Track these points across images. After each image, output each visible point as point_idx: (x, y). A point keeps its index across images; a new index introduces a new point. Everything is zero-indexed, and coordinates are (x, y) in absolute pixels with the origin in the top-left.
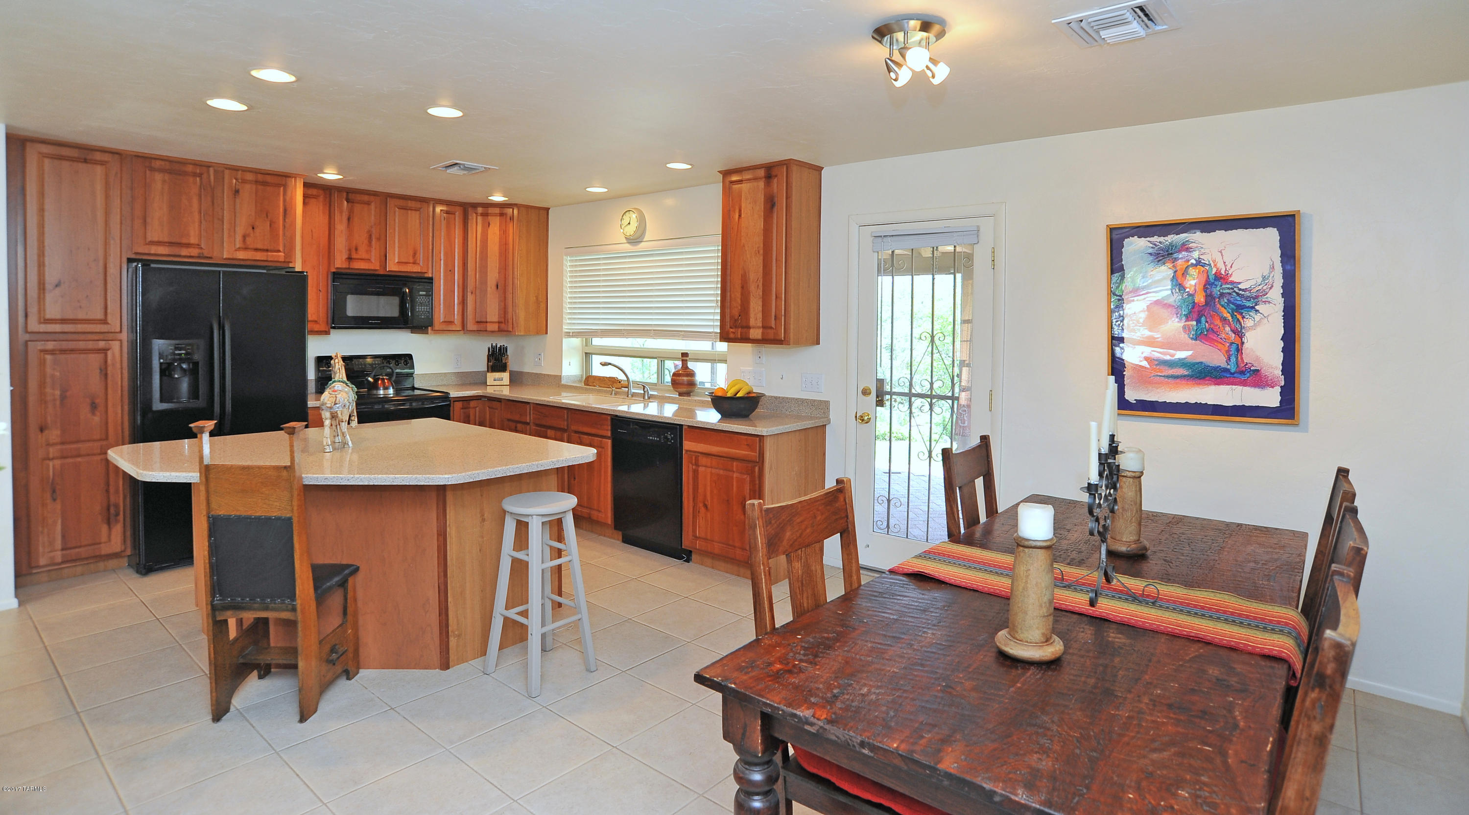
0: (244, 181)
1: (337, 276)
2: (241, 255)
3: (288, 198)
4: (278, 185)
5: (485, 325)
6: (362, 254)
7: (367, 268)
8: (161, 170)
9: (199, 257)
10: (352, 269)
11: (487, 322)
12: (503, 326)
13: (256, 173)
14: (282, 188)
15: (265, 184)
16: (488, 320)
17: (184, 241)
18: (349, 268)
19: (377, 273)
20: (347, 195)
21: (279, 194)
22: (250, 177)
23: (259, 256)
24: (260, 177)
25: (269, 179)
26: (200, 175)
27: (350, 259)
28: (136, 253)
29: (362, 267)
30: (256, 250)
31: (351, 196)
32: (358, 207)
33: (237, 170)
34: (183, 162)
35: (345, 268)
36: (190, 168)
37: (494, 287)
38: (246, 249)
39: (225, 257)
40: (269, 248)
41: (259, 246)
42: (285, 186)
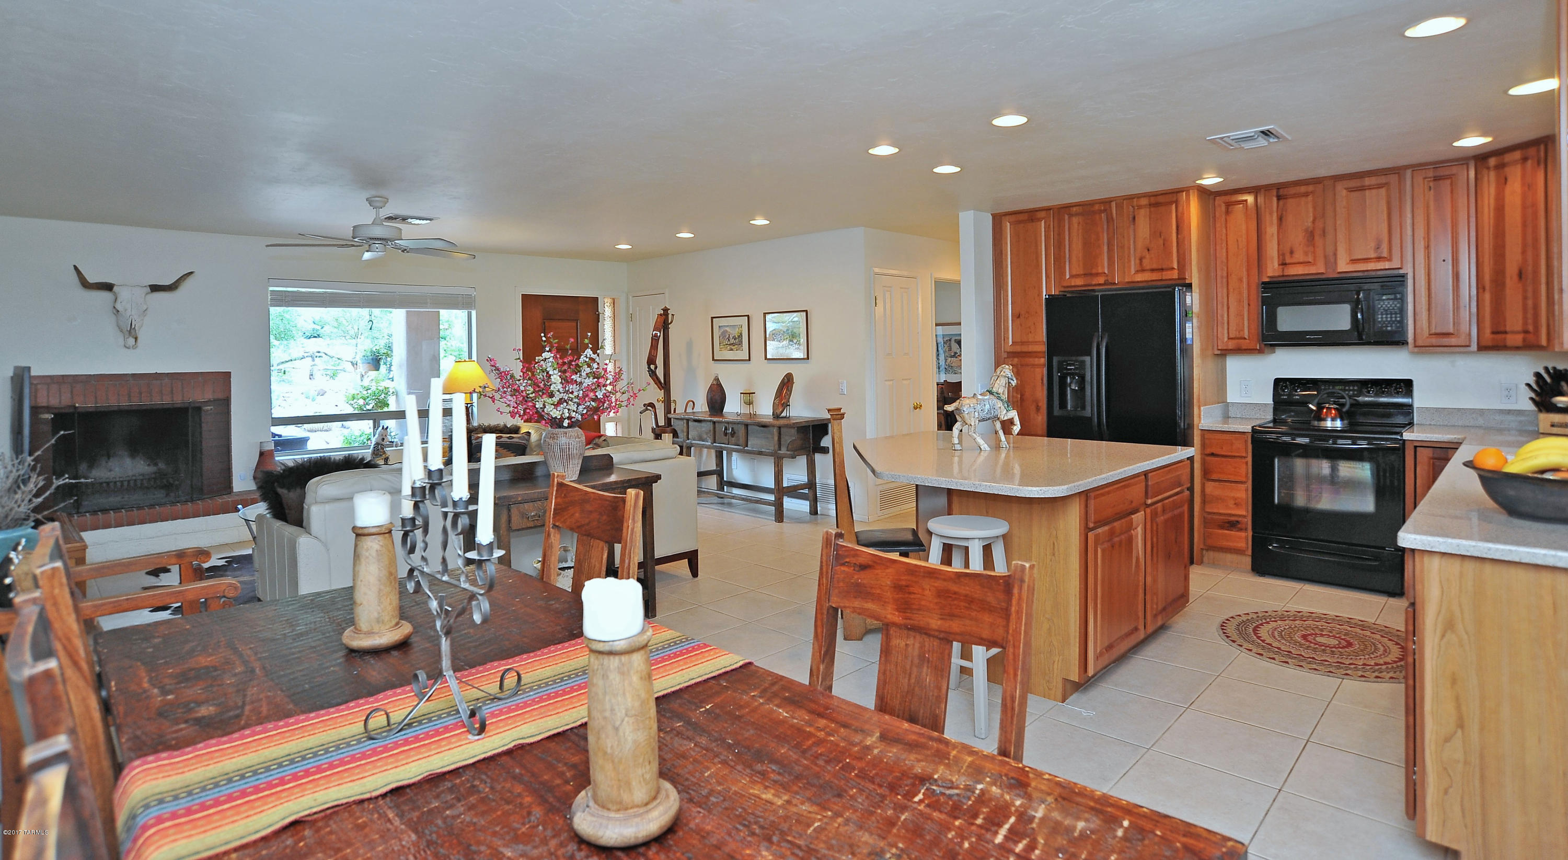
0: (1140, 207)
1: (1267, 286)
2: (1140, 277)
3: (1179, 214)
4: (1171, 203)
5: (1503, 336)
6: (1299, 256)
7: (1306, 272)
8: (1077, 214)
9: (1104, 284)
10: (1287, 276)
11: (1506, 332)
12: (1531, 337)
13: (1150, 196)
14: (1174, 205)
15: (1156, 205)
16: (1508, 329)
17: (1094, 271)
18: (1283, 276)
19: (1324, 276)
20: (1277, 192)
21: (1171, 212)
22: (1144, 201)
23: (1155, 276)
24: (1153, 200)
25: (1161, 199)
26: (1105, 210)
27: (1283, 264)
28: (1064, 287)
29: (1300, 273)
30: (1153, 270)
31: (1281, 192)
32: (1291, 202)
33: (1134, 198)
34: (1091, 203)
35: (1279, 276)
36: (1097, 207)
37: (1515, 277)
38: (1143, 270)
39: (1126, 280)
40: (1164, 267)
41: (1155, 266)
42: (1177, 202)
